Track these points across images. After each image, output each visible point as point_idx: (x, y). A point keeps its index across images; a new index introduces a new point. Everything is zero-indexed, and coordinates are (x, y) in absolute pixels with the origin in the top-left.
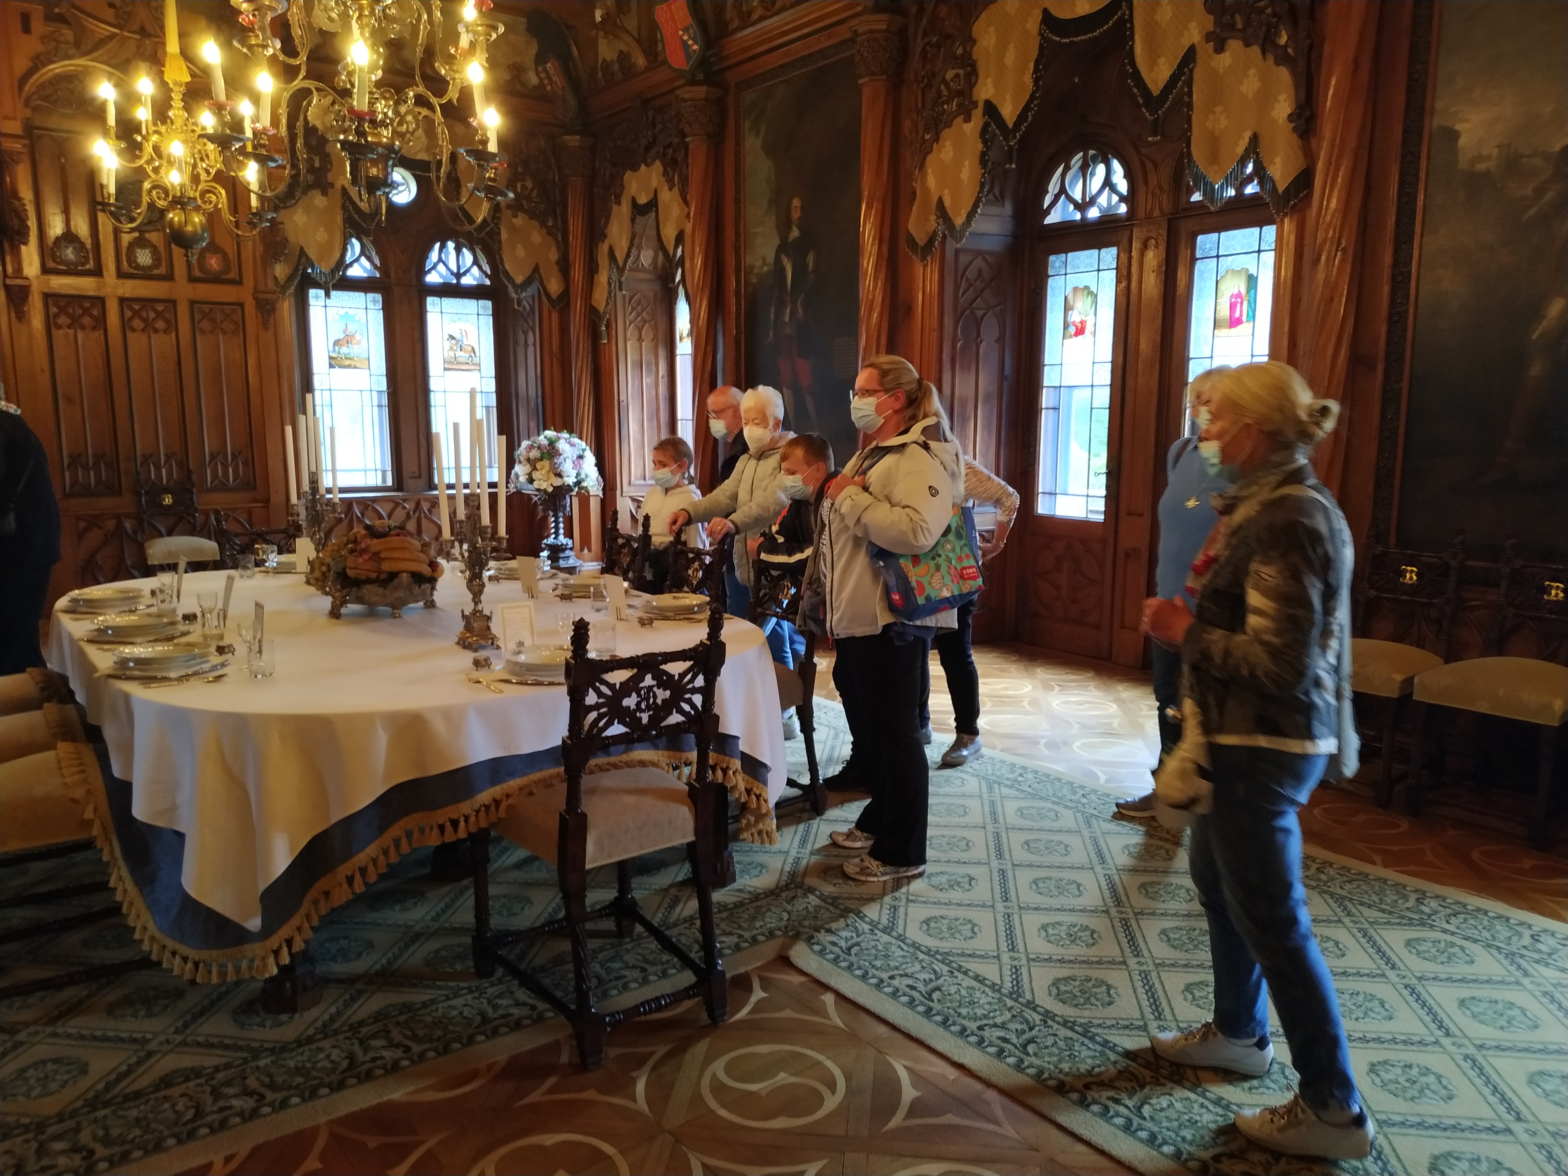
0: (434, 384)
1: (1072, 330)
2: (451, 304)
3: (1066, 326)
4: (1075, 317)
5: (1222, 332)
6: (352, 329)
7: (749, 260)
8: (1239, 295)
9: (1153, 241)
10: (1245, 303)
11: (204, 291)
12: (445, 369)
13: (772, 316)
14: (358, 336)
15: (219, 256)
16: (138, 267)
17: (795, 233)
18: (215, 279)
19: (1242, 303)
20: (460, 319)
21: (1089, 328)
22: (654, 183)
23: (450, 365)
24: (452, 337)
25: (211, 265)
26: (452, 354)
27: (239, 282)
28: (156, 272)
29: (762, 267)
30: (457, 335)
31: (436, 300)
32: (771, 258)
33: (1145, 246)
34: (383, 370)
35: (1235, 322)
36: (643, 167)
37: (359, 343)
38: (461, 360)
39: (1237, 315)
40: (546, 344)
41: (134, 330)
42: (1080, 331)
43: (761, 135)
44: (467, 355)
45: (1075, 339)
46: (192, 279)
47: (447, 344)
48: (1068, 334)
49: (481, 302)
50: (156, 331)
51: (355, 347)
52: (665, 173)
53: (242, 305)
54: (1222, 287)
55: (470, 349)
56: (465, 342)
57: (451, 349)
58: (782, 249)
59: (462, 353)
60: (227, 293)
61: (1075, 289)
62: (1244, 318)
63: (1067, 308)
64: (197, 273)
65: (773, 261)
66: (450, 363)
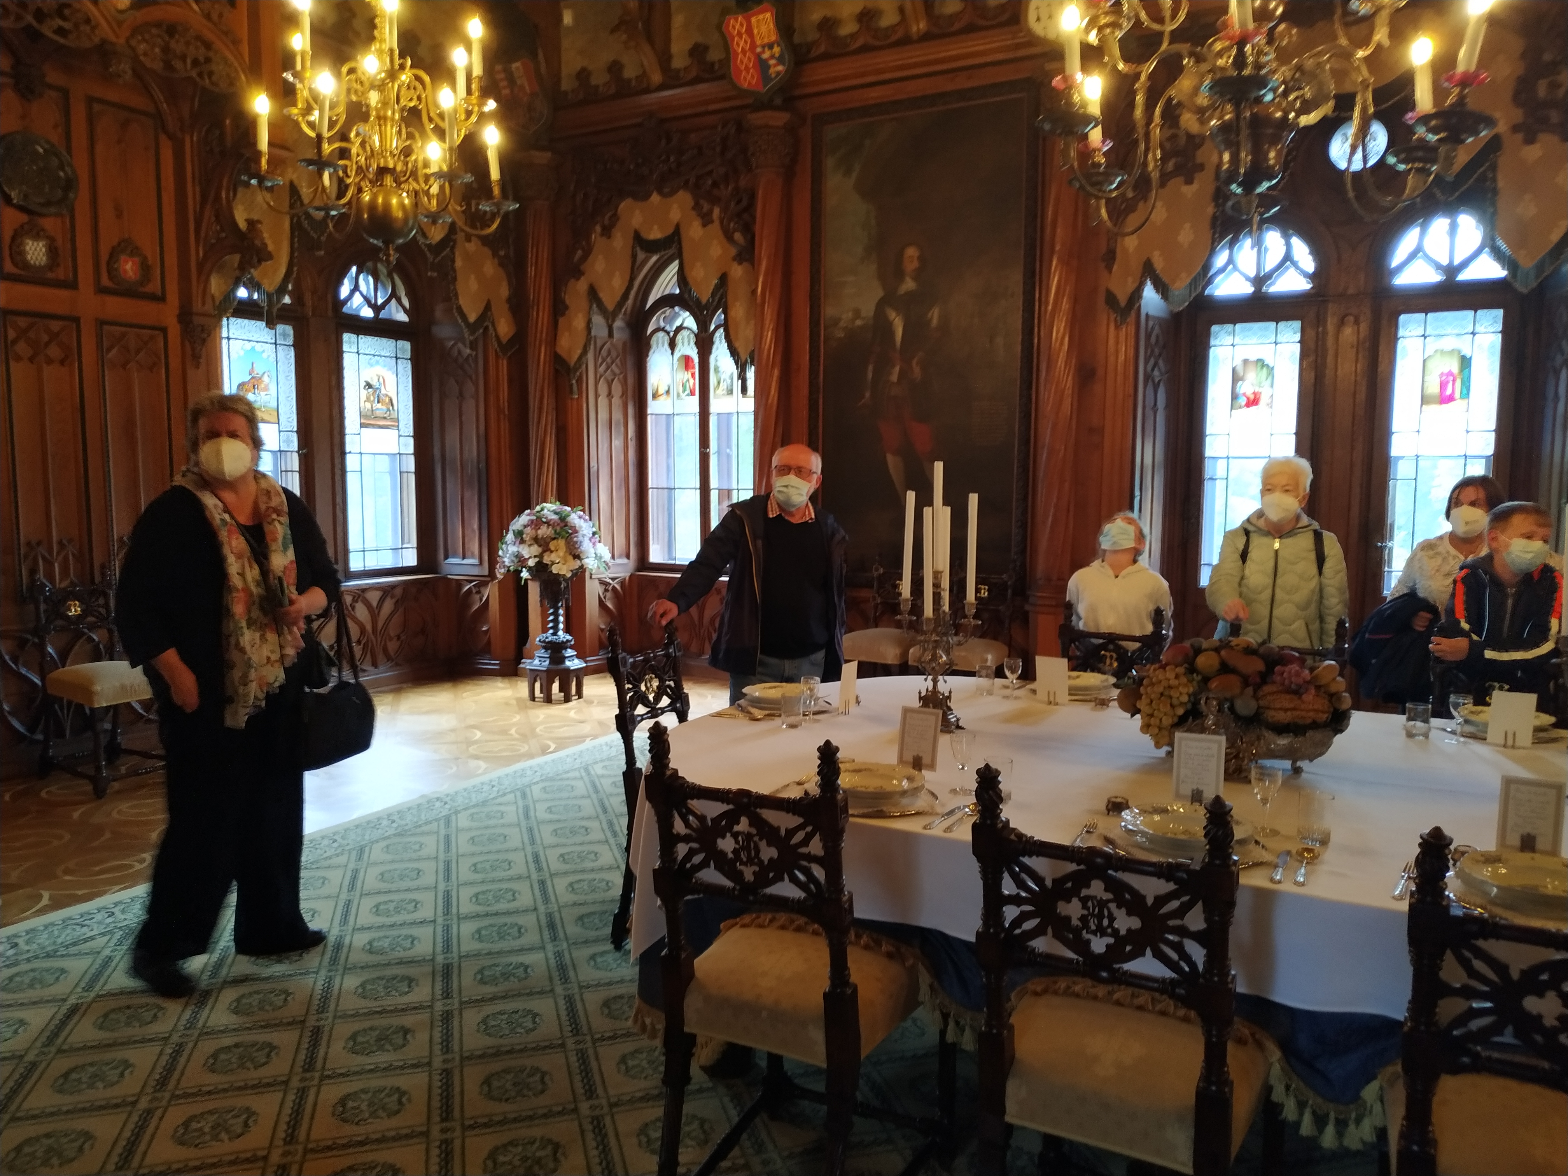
0: (351, 443)
1: (1243, 401)
2: (369, 343)
3: (1234, 397)
4: (1246, 388)
5: (1429, 409)
6: (259, 370)
7: (829, 311)
8: (1450, 373)
9: (1351, 318)
10: (1458, 383)
11: (115, 307)
12: (362, 425)
13: (870, 375)
14: (266, 379)
15: (137, 259)
16: (26, 265)
17: (909, 285)
18: (129, 292)
19: (1454, 381)
20: (377, 362)
21: (1264, 400)
22: (675, 215)
23: (368, 421)
24: (369, 385)
25: (125, 271)
26: (368, 405)
27: (161, 298)
28: (50, 275)
29: (854, 320)
30: (374, 383)
31: (353, 337)
32: (868, 309)
33: (1342, 323)
34: (294, 426)
35: (1446, 399)
36: (655, 198)
37: (266, 389)
38: (378, 413)
39: (1449, 392)
40: (492, 399)
41: (18, 359)
42: (1253, 402)
43: (854, 175)
44: (384, 408)
45: (1245, 410)
46: (102, 290)
47: (364, 393)
48: (1237, 404)
49: (400, 343)
50: (50, 361)
51: (263, 394)
52: (697, 207)
53: (164, 330)
54: (1429, 364)
55: (387, 400)
56: (383, 391)
57: (368, 399)
58: (888, 300)
59: (379, 406)
60: (147, 312)
61: (1246, 362)
62: (1457, 395)
63: (1236, 378)
64: (105, 281)
65: (871, 314)
66: (367, 417)
